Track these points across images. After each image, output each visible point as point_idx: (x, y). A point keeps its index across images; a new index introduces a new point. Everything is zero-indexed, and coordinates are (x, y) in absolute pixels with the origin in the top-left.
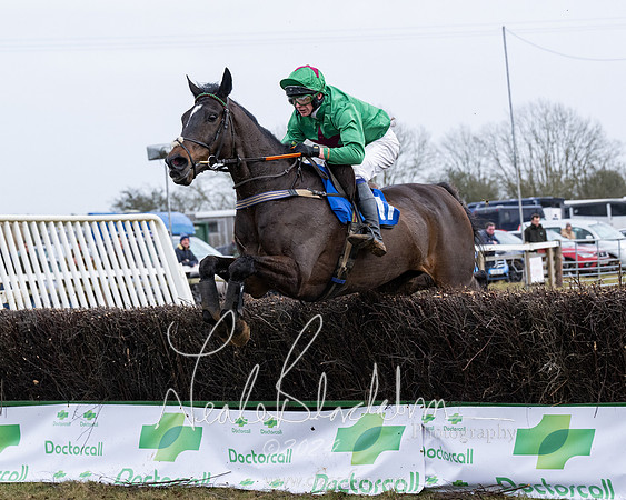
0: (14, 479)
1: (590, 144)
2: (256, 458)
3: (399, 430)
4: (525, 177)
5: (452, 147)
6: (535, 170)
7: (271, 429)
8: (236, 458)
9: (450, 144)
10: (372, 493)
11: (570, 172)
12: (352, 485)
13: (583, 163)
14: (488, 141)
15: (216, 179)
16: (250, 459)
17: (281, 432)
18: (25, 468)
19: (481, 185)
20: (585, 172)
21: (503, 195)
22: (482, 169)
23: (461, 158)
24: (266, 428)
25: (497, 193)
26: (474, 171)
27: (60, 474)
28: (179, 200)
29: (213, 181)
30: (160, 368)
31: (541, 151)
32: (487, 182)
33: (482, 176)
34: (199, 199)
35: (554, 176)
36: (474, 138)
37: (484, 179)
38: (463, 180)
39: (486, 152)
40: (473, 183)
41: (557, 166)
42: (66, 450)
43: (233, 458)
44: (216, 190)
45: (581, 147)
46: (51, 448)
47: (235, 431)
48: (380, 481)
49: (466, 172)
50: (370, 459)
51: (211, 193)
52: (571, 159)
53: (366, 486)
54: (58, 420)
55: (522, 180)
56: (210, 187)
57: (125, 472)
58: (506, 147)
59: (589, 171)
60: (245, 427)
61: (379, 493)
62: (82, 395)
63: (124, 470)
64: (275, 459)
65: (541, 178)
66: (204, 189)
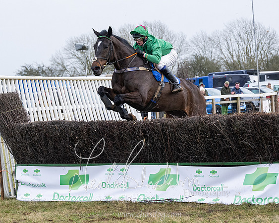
0: (85, 200)
1: (270, 41)
2: (206, 189)
3: (275, 175)
4: (235, 59)
5: (196, 43)
6: (240, 55)
7: (214, 175)
8: (196, 189)
9: (195, 42)
10: (263, 204)
11: (260, 56)
12: (253, 200)
13: (266, 52)
14: (216, 40)
15: (72, 59)
16: (203, 189)
17: (218, 176)
18: (91, 195)
19: (212, 63)
20: (267, 56)
21: (224, 68)
22: (213, 55)
23: (201, 49)
24: (211, 175)
25: (220, 68)
26: (208, 56)
27: (109, 197)
28: (52, 71)
29: (70, 60)
30: (159, 148)
31: (244, 45)
32: (215, 62)
33: (213, 58)
34: (62, 71)
35: (251, 59)
36: (209, 38)
37: (214, 60)
38: (203, 60)
39: (215, 46)
40: (208, 62)
41: (252, 54)
42: (112, 186)
43: (195, 189)
44: (71, 65)
45: (265, 43)
46: (104, 185)
47: (196, 176)
48: (266, 198)
49: (204, 56)
50: (262, 188)
51: (69, 67)
52: (260, 50)
53: (260, 201)
54: (108, 172)
55: (234, 61)
56: (68, 64)
57: (141, 196)
58: (225, 43)
59: (270, 56)
60: (201, 174)
61: (266, 204)
62: (120, 161)
63: (141, 195)
64: (215, 189)
65: (244, 59)
66: (65, 65)
